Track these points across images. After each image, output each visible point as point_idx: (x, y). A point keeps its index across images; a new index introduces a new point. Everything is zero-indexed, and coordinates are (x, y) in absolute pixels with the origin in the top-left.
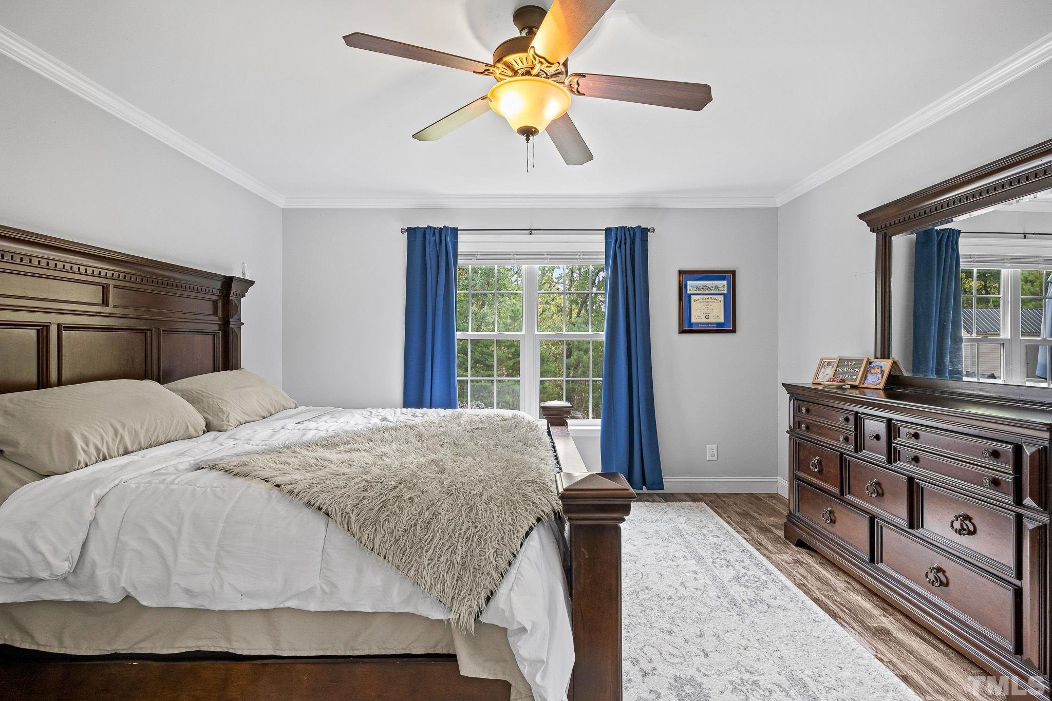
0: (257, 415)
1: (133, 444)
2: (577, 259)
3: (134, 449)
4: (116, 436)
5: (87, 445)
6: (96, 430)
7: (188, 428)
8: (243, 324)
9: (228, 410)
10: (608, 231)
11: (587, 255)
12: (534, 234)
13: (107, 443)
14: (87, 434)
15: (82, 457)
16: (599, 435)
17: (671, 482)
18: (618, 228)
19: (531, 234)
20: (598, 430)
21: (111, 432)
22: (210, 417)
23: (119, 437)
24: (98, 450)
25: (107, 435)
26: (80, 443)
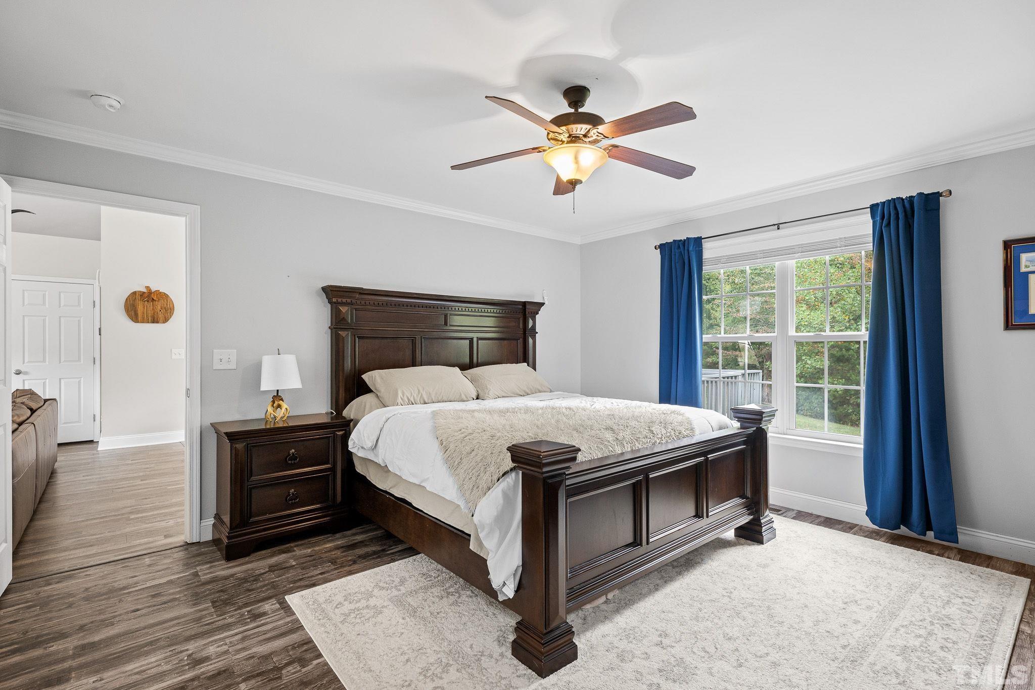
0: (514, 394)
1: (428, 399)
2: (837, 247)
3: (429, 402)
4: (419, 394)
5: (403, 396)
6: (409, 389)
7: (461, 395)
8: (537, 333)
9: (491, 388)
10: (873, 208)
11: (849, 242)
12: (783, 229)
13: (414, 397)
14: (405, 391)
15: (399, 400)
16: (861, 455)
17: (967, 537)
18: (885, 202)
19: (778, 229)
20: (860, 449)
21: (417, 392)
22: (480, 391)
23: (420, 394)
24: (409, 400)
25: (414, 393)
26: (400, 394)
